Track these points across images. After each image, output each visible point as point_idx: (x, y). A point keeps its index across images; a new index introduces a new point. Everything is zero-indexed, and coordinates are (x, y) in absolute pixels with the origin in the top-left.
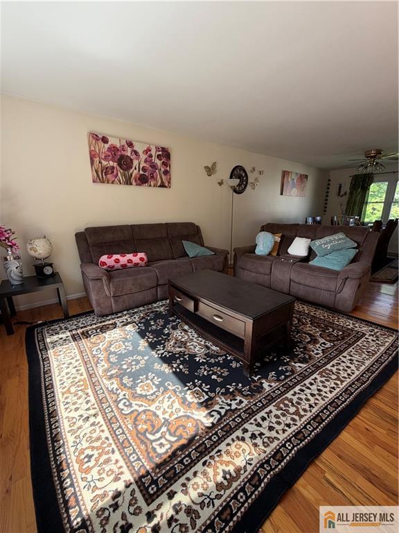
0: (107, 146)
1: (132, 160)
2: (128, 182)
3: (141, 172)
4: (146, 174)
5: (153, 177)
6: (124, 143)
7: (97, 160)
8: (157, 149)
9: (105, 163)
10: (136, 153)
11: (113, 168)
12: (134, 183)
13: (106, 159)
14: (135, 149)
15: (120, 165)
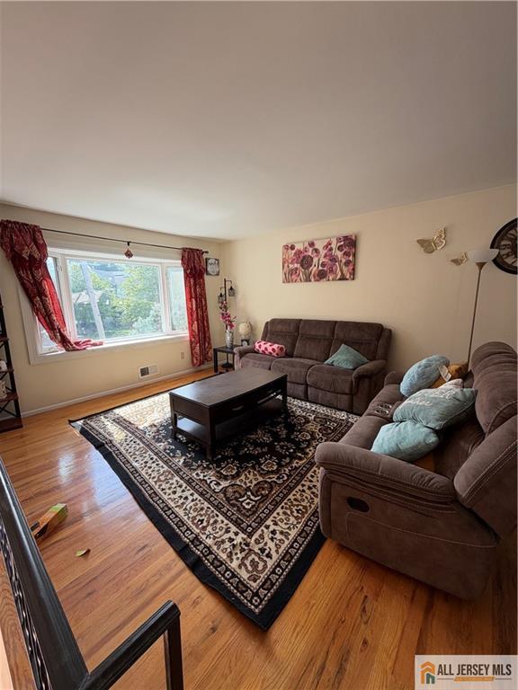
0: (294, 252)
1: (312, 258)
2: (308, 280)
3: (320, 268)
4: (325, 269)
5: (331, 271)
6: (306, 244)
7: (286, 265)
8: (339, 240)
9: (291, 266)
10: (316, 250)
11: (297, 269)
12: (313, 280)
13: (292, 263)
14: (316, 247)
15: (302, 266)
